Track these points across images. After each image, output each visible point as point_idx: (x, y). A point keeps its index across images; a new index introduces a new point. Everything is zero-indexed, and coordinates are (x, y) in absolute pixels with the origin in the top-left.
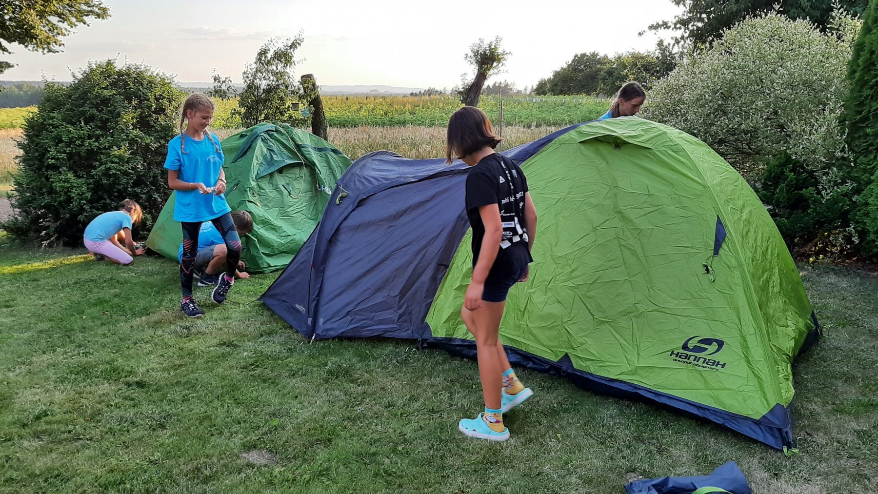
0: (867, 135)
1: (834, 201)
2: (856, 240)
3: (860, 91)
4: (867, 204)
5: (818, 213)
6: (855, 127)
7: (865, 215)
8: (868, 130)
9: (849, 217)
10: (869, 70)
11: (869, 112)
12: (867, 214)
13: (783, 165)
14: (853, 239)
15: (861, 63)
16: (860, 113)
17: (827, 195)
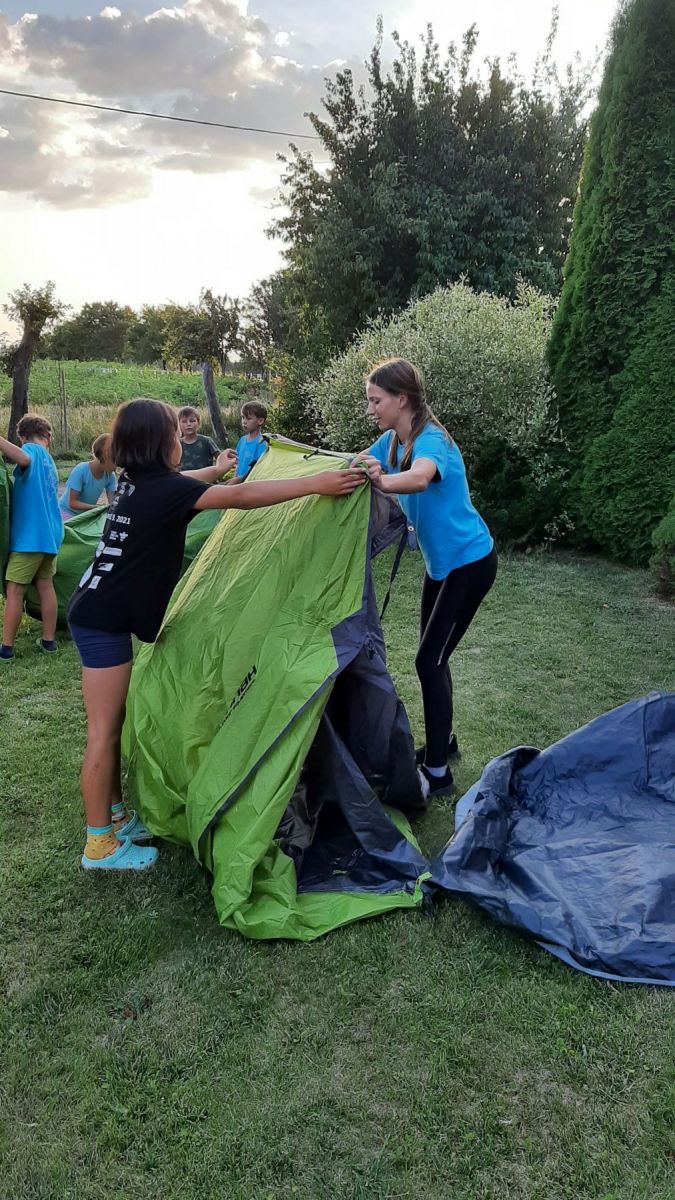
0: (574, 419)
1: (549, 488)
2: (571, 526)
3: (567, 373)
4: (578, 489)
5: (537, 502)
6: (563, 411)
7: (576, 501)
8: (577, 414)
9: (561, 503)
10: (576, 352)
11: (576, 395)
12: (578, 500)
13: (499, 452)
14: (568, 526)
15: (567, 345)
16: (567, 396)
17: (543, 482)
